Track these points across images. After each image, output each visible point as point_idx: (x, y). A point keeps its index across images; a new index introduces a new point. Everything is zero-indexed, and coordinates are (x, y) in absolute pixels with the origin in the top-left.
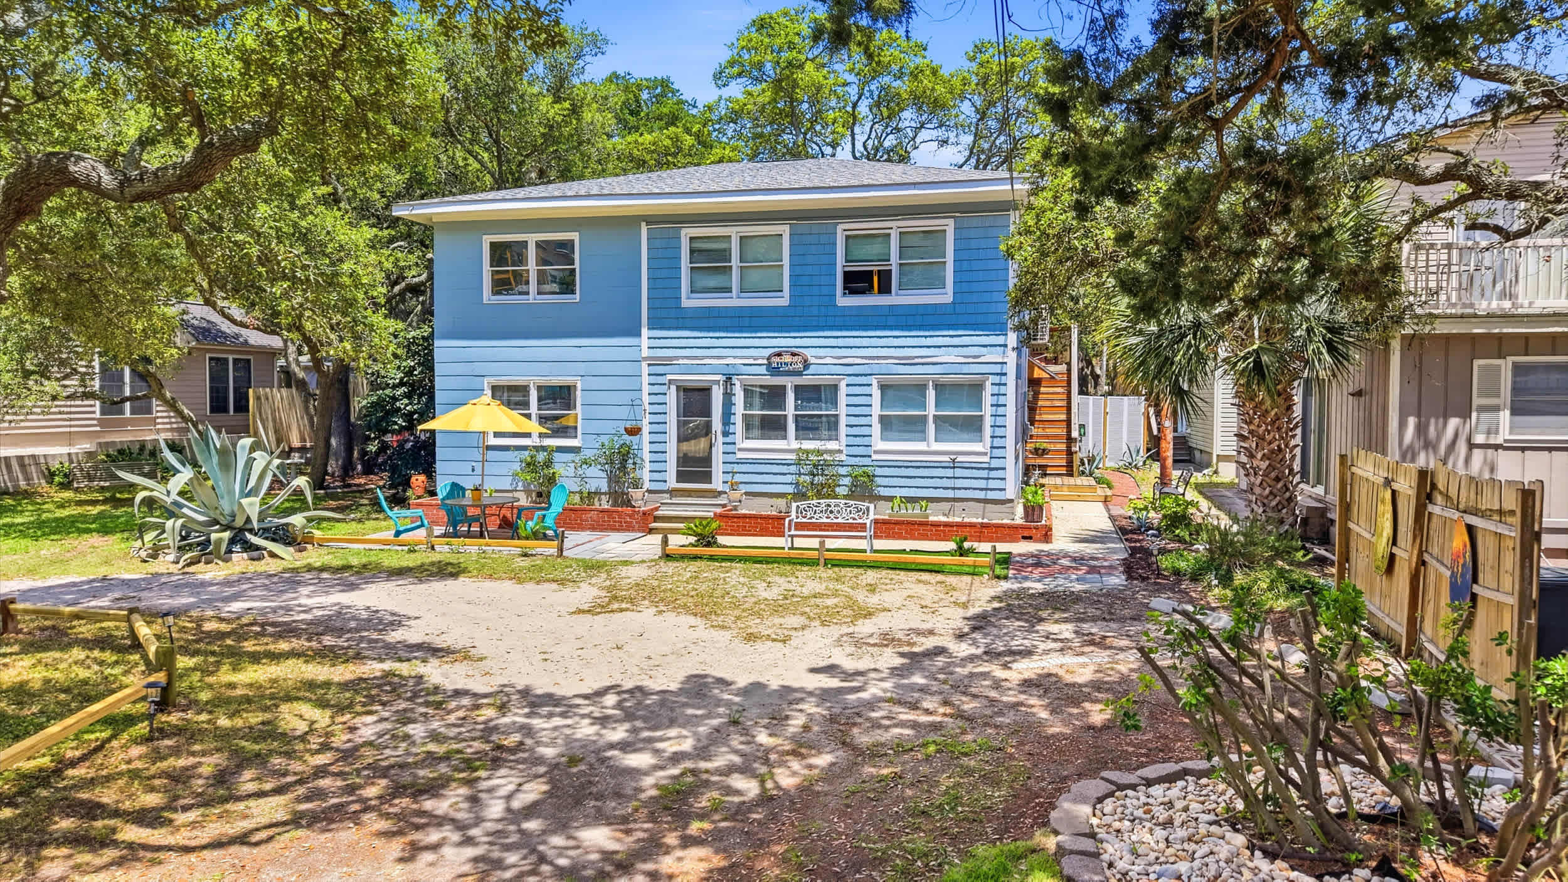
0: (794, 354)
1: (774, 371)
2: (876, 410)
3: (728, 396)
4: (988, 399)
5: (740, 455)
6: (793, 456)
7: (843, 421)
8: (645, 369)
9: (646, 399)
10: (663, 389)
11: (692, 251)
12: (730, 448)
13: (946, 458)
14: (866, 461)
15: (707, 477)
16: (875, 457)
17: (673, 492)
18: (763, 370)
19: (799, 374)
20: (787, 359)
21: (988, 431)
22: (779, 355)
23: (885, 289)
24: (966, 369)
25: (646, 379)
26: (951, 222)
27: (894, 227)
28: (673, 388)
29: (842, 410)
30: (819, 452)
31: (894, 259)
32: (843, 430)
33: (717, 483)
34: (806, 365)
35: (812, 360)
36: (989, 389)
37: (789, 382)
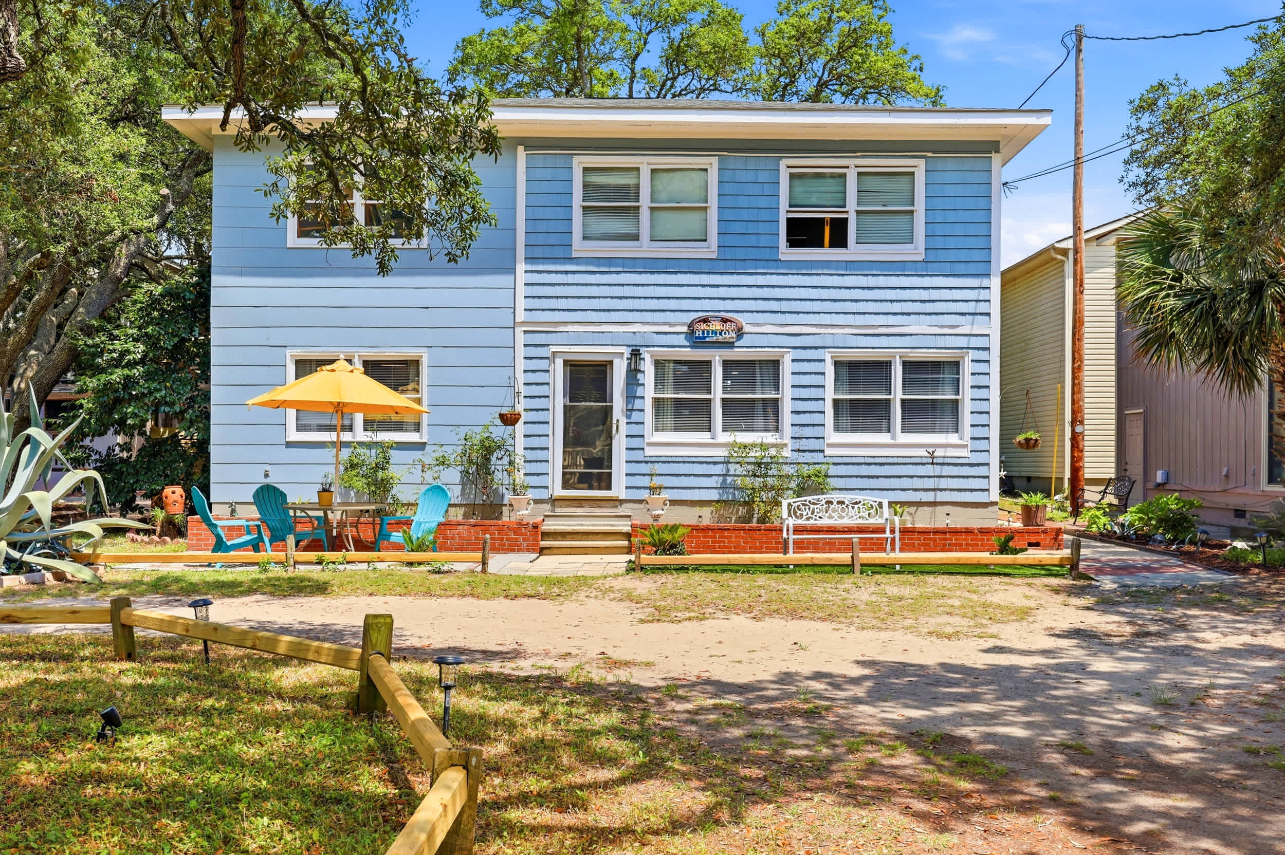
0: (724, 321)
1: (696, 341)
2: (830, 394)
3: (633, 373)
4: (967, 380)
5: (649, 451)
6: (722, 452)
7: (787, 406)
8: (521, 339)
9: (521, 378)
10: (543, 365)
11: (586, 186)
12: (636, 443)
13: (922, 452)
14: (818, 457)
15: (605, 482)
16: (828, 452)
17: (554, 501)
18: (681, 339)
19: (730, 345)
20: (716, 326)
21: (967, 418)
22: (705, 321)
23: (840, 240)
24: (941, 342)
25: (521, 352)
26: (921, 163)
27: (852, 166)
28: (559, 362)
29: (787, 394)
30: (763, 447)
31: (852, 205)
32: (787, 418)
33: (619, 489)
34: (740, 333)
35: (747, 329)
36: (968, 367)
37: (717, 358)
